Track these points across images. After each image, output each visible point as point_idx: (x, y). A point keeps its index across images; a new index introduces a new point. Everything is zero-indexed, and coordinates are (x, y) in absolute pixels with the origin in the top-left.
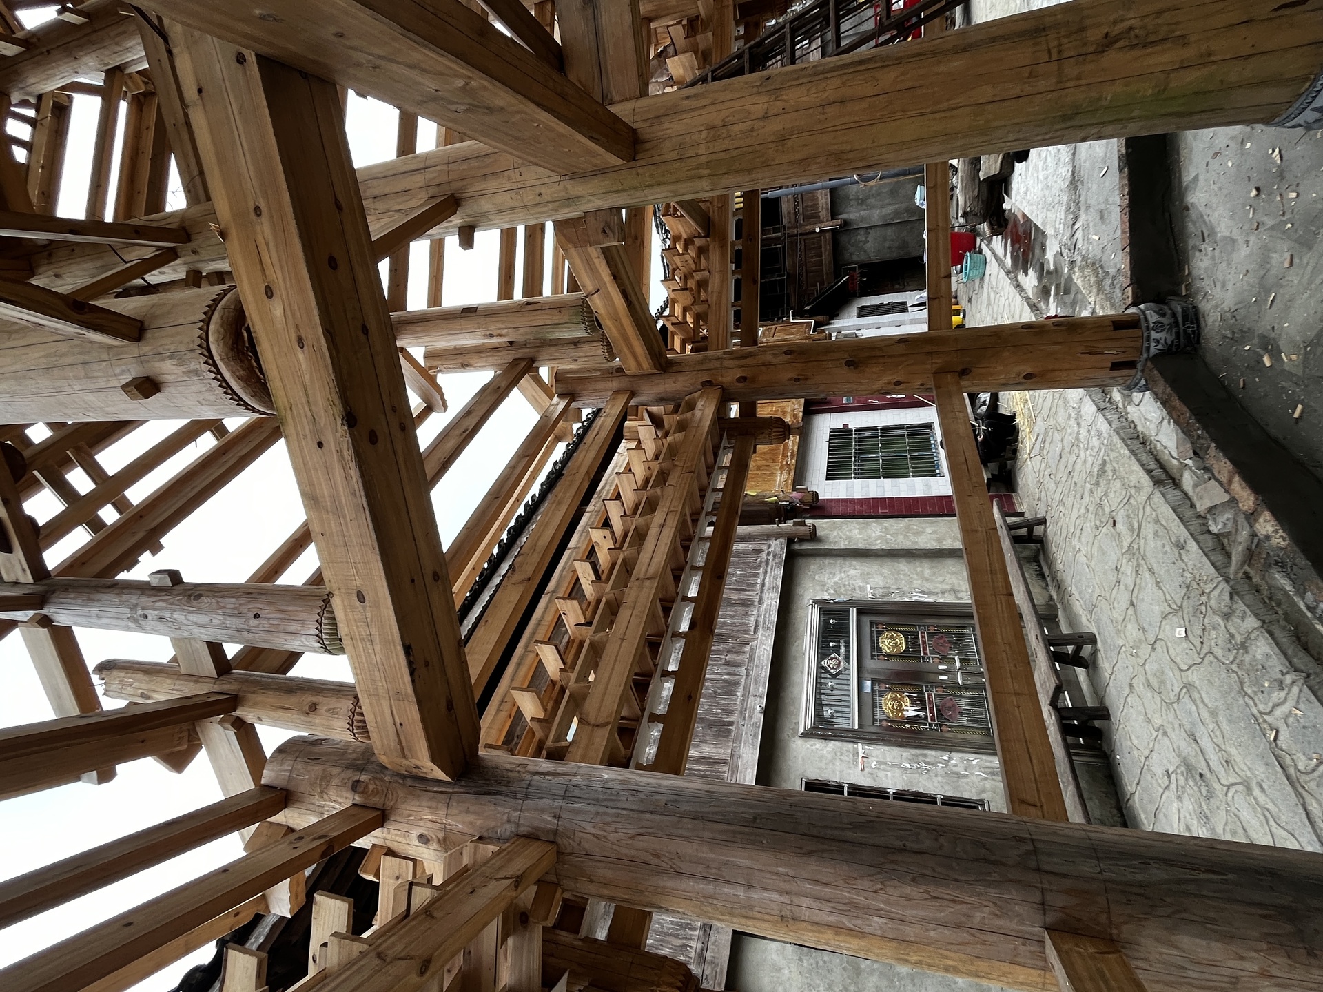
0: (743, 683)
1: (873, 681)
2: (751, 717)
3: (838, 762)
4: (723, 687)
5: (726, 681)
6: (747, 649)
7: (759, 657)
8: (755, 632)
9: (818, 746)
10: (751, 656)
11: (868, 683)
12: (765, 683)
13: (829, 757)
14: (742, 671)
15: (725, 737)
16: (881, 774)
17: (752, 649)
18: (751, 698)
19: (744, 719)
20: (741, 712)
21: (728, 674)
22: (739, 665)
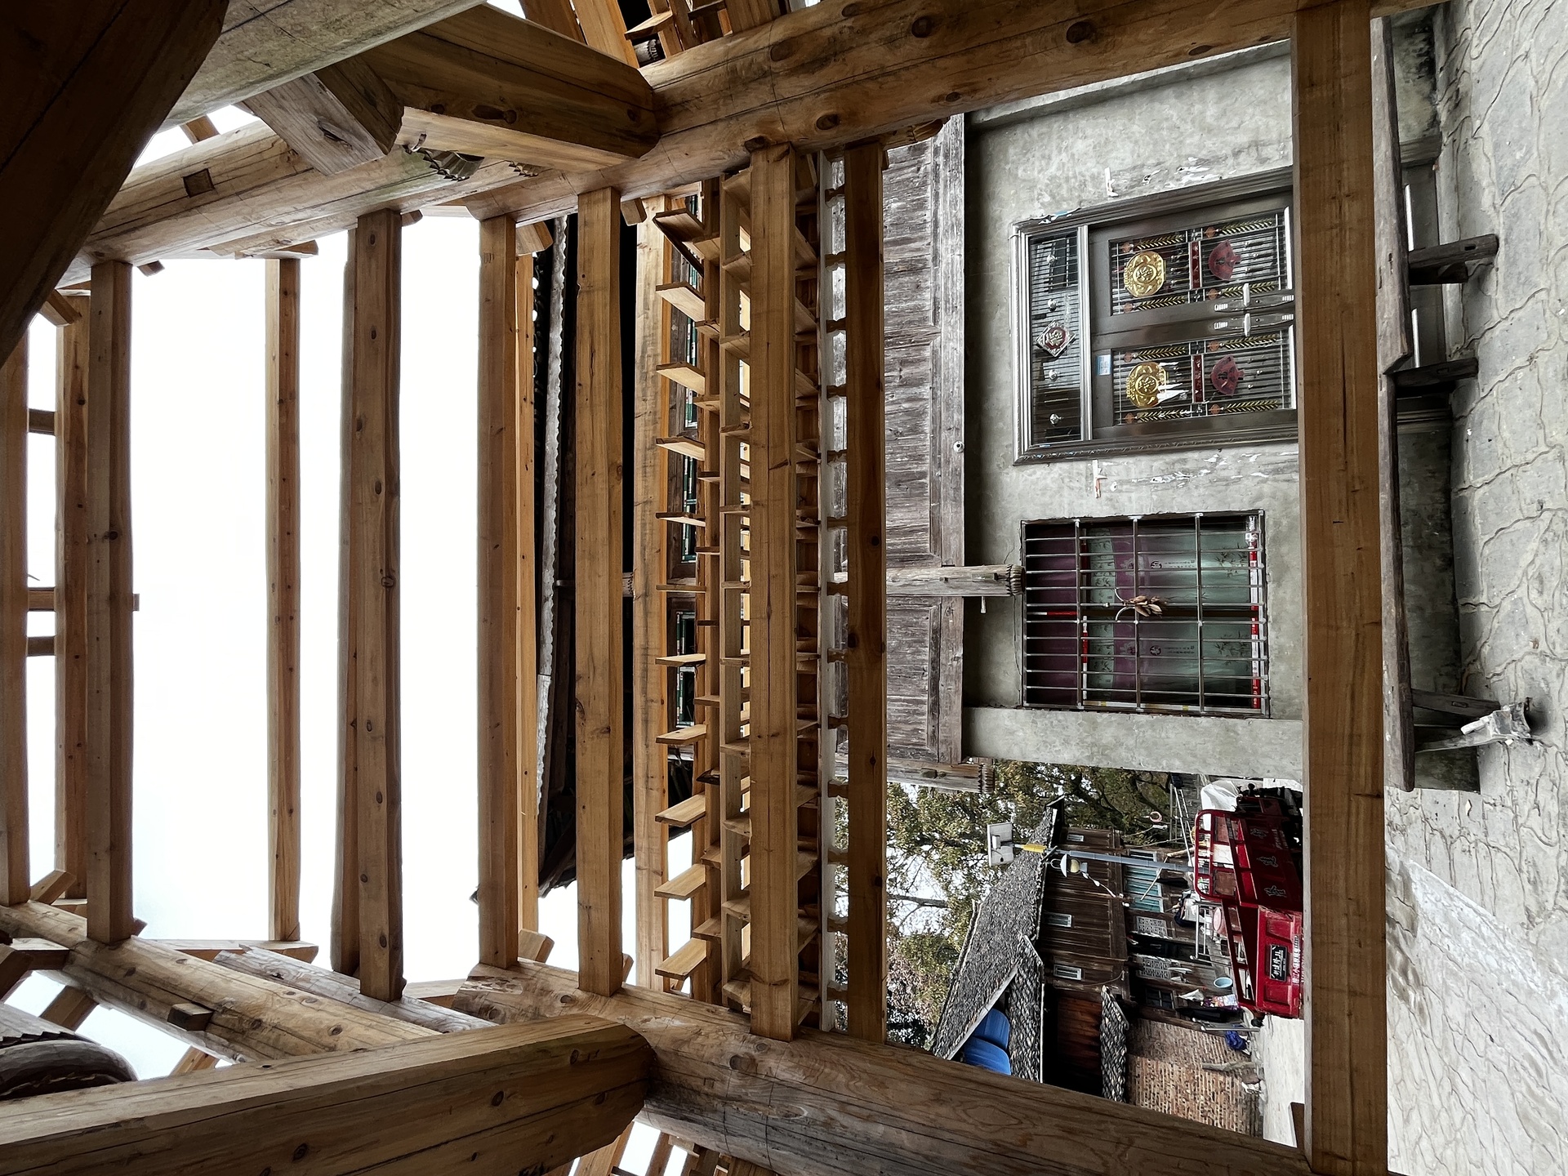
0: (929, 411)
1: (1114, 353)
2: (948, 462)
3: (1066, 492)
4: (904, 423)
5: (907, 412)
6: (927, 353)
7: (947, 364)
8: (935, 322)
9: (1039, 473)
10: (935, 366)
11: (1106, 359)
12: (960, 406)
13: (1054, 486)
14: (926, 391)
15: (918, 495)
16: (1123, 498)
17: (934, 352)
18: (944, 434)
19: (940, 467)
20: (934, 458)
21: (909, 400)
22: (919, 382)
